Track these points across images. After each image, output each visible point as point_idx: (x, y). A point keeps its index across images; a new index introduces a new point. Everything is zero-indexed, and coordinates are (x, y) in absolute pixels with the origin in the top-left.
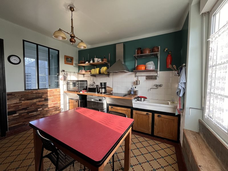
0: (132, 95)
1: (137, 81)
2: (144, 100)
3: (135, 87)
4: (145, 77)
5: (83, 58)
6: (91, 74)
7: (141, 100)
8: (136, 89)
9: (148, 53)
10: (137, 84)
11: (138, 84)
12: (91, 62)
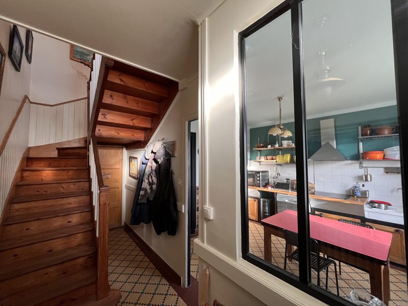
0: (357, 197)
1: (366, 177)
2: (386, 208)
3: (363, 186)
4: (382, 170)
5: (259, 139)
6: (276, 162)
7: (379, 207)
8: (363, 189)
9: (389, 134)
10: (366, 180)
11: (369, 180)
12: (277, 146)
